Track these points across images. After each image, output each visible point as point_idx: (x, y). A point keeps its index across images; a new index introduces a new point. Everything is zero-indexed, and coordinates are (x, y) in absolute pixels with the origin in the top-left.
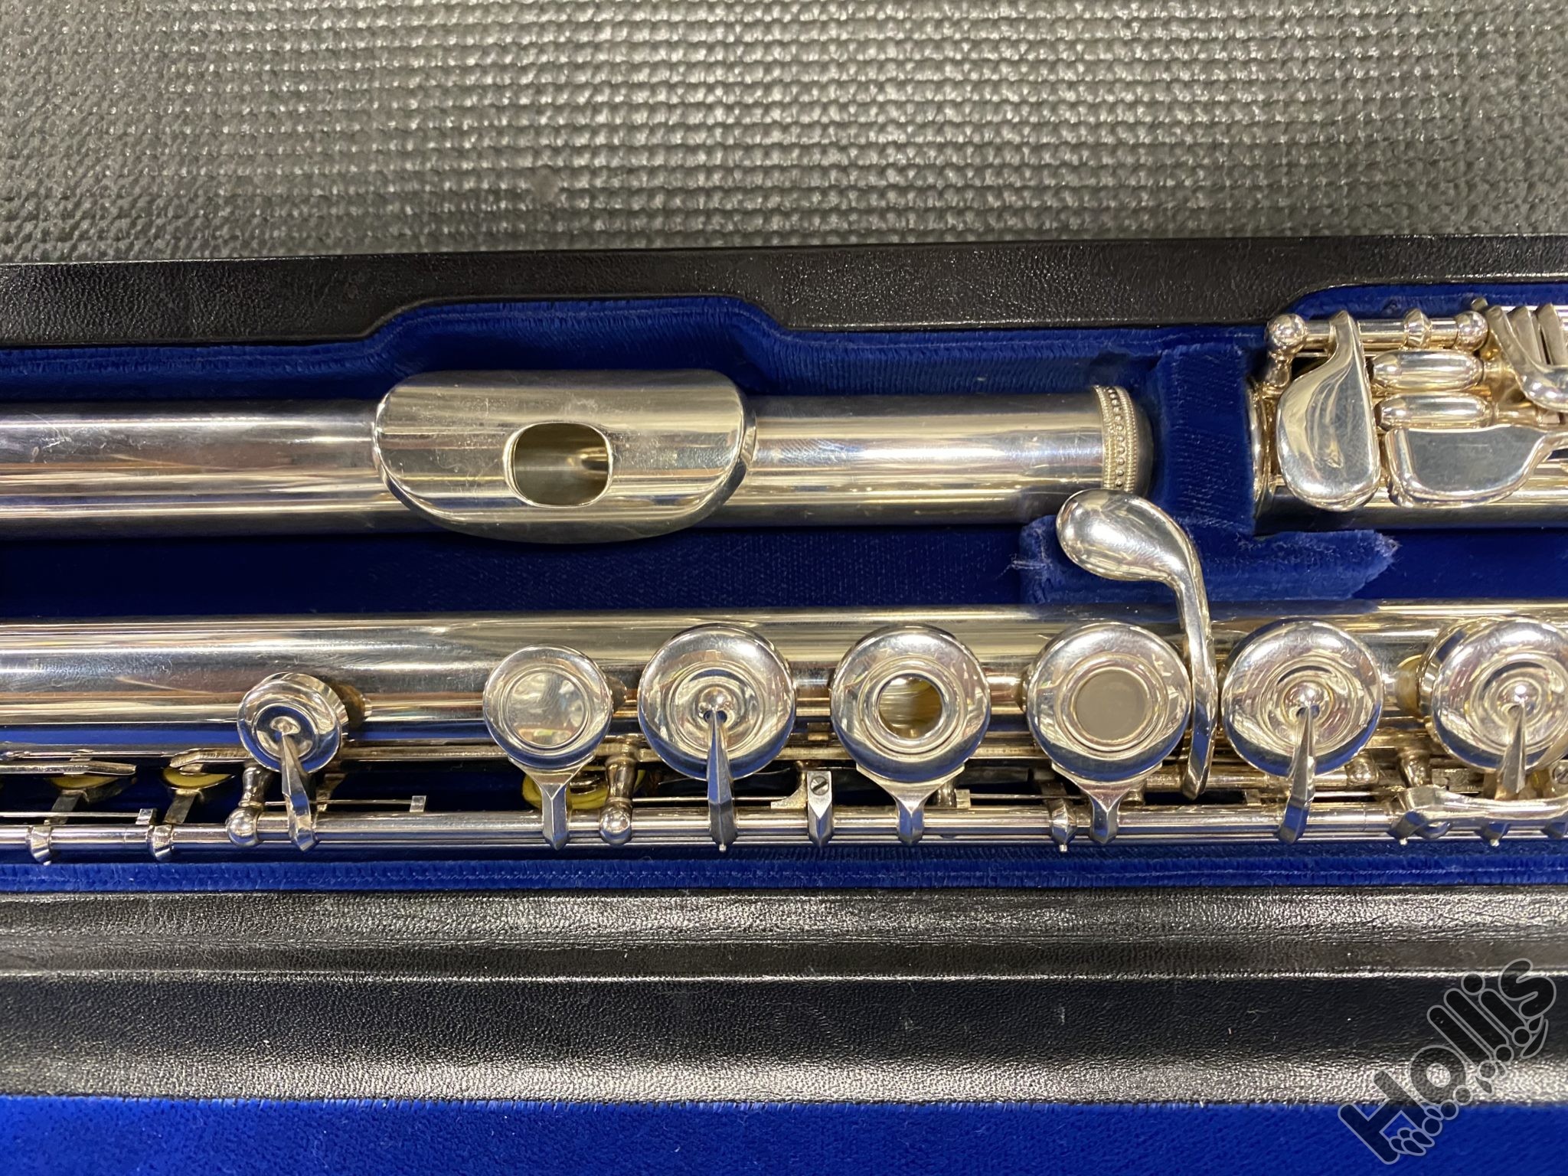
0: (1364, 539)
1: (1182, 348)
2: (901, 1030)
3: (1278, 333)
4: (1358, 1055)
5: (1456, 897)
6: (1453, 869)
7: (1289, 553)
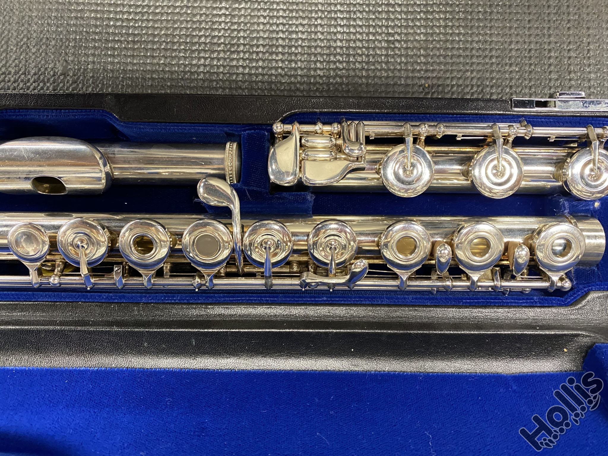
0: (304, 195)
1: (247, 132)
2: (144, 346)
3: (275, 128)
4: (287, 355)
5: (322, 308)
6: (325, 299)
7: (279, 198)
